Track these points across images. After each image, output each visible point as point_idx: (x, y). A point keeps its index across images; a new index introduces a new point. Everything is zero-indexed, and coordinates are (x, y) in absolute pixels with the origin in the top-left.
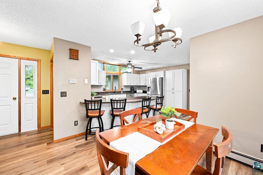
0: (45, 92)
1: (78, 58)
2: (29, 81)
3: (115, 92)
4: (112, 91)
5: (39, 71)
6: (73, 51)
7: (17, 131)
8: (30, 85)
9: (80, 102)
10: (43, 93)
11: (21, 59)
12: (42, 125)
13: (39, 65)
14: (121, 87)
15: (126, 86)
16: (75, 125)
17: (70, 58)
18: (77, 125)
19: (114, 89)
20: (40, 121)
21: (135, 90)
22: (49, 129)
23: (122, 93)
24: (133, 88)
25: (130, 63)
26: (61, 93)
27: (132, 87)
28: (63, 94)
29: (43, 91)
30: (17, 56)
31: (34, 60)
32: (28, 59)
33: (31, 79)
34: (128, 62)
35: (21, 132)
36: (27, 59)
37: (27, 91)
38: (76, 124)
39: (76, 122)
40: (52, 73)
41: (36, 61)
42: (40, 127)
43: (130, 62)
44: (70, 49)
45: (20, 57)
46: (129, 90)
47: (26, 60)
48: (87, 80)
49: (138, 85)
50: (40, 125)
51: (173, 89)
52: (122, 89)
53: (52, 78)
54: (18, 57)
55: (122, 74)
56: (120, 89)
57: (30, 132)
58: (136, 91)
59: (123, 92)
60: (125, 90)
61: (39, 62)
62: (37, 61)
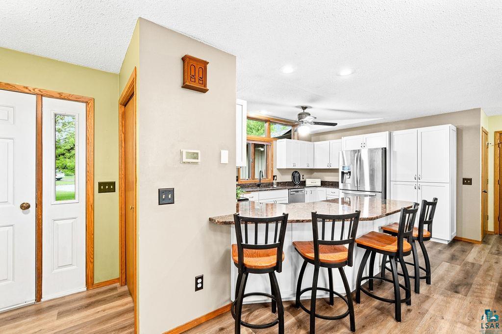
0: (107, 187)
1: (205, 86)
2: (63, 160)
3: (259, 186)
4: (252, 182)
5: (91, 131)
6: (192, 62)
7: (32, 298)
8: (65, 168)
9: (210, 220)
10: (100, 191)
11: (42, 95)
12: (99, 278)
13: (91, 115)
14: (272, 171)
15: (282, 171)
16: (197, 289)
17: (185, 86)
18: (202, 288)
19: (257, 176)
20: (91, 266)
21: (302, 180)
22: (115, 289)
23: (275, 186)
24: (297, 175)
25: (306, 111)
26: (161, 192)
27: (296, 172)
28: (166, 197)
29: (100, 184)
30: (31, 87)
31: (77, 100)
32: (61, 97)
33: (68, 155)
34: (301, 111)
35: (42, 300)
36: (58, 96)
37: (59, 179)
38: (199, 286)
39: (199, 281)
40: (123, 135)
41: (83, 102)
42: (93, 284)
43: (304, 108)
44: (183, 59)
45: (40, 91)
46: (288, 178)
47: (57, 98)
48: (227, 151)
49: (311, 167)
50: (93, 278)
51: (418, 178)
52: (274, 176)
53: (123, 150)
54: (34, 89)
55: (274, 142)
56: (270, 177)
57: (67, 299)
58: (305, 182)
59: (278, 184)
60: (281, 178)
61: (90, 104)
62: (86, 102)
